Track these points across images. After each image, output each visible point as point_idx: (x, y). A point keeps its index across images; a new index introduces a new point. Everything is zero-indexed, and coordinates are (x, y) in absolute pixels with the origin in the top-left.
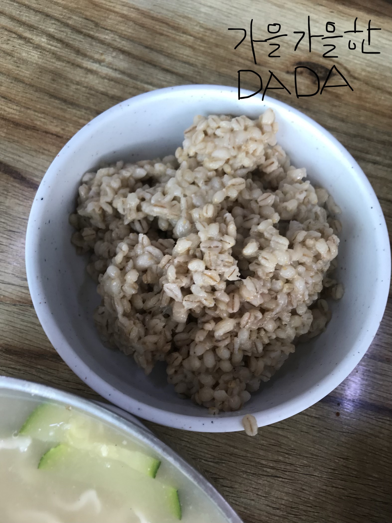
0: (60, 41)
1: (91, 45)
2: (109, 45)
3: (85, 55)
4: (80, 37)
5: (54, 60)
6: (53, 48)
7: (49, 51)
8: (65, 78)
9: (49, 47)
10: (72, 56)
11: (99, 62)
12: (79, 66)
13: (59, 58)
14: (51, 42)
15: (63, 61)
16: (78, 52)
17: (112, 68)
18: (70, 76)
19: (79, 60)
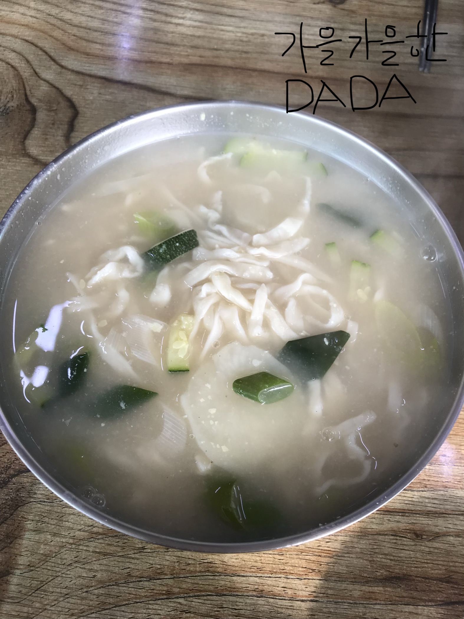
0: (151, 11)
1: (174, 10)
2: (186, 8)
3: (172, 16)
4: (165, 7)
5: (152, 22)
6: (148, 16)
7: (147, 18)
8: (163, 31)
9: (146, 15)
10: (164, 18)
11: (183, 18)
12: (170, 23)
13: (155, 21)
14: (147, 13)
15: (158, 22)
16: (166, 15)
17: (193, 21)
18: (166, 29)
19: (169, 19)
